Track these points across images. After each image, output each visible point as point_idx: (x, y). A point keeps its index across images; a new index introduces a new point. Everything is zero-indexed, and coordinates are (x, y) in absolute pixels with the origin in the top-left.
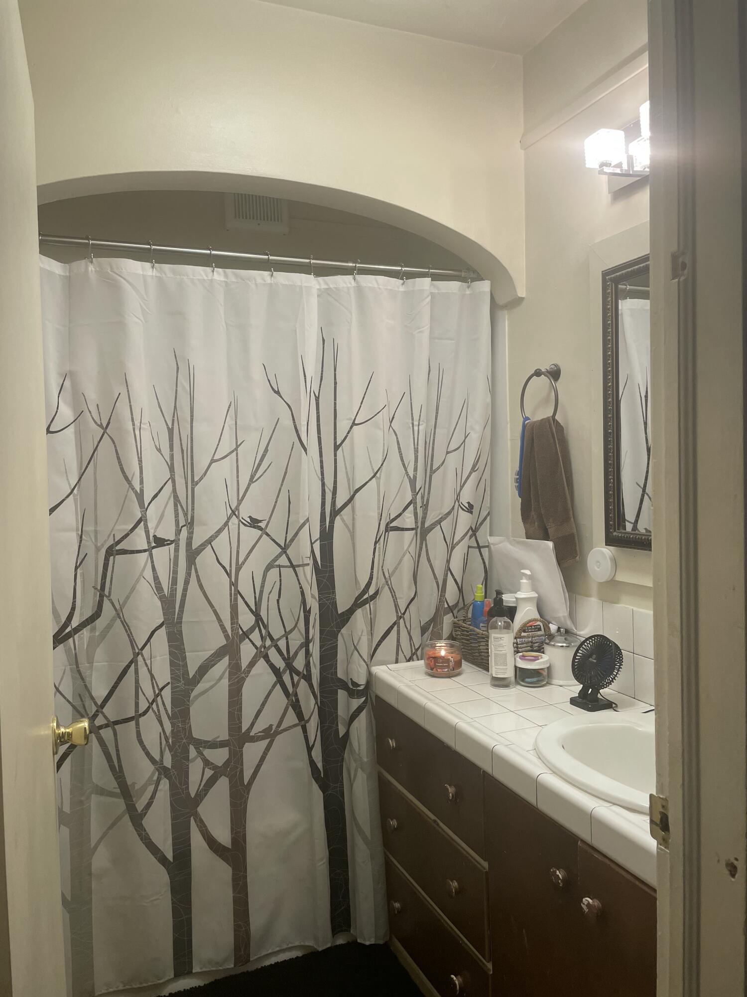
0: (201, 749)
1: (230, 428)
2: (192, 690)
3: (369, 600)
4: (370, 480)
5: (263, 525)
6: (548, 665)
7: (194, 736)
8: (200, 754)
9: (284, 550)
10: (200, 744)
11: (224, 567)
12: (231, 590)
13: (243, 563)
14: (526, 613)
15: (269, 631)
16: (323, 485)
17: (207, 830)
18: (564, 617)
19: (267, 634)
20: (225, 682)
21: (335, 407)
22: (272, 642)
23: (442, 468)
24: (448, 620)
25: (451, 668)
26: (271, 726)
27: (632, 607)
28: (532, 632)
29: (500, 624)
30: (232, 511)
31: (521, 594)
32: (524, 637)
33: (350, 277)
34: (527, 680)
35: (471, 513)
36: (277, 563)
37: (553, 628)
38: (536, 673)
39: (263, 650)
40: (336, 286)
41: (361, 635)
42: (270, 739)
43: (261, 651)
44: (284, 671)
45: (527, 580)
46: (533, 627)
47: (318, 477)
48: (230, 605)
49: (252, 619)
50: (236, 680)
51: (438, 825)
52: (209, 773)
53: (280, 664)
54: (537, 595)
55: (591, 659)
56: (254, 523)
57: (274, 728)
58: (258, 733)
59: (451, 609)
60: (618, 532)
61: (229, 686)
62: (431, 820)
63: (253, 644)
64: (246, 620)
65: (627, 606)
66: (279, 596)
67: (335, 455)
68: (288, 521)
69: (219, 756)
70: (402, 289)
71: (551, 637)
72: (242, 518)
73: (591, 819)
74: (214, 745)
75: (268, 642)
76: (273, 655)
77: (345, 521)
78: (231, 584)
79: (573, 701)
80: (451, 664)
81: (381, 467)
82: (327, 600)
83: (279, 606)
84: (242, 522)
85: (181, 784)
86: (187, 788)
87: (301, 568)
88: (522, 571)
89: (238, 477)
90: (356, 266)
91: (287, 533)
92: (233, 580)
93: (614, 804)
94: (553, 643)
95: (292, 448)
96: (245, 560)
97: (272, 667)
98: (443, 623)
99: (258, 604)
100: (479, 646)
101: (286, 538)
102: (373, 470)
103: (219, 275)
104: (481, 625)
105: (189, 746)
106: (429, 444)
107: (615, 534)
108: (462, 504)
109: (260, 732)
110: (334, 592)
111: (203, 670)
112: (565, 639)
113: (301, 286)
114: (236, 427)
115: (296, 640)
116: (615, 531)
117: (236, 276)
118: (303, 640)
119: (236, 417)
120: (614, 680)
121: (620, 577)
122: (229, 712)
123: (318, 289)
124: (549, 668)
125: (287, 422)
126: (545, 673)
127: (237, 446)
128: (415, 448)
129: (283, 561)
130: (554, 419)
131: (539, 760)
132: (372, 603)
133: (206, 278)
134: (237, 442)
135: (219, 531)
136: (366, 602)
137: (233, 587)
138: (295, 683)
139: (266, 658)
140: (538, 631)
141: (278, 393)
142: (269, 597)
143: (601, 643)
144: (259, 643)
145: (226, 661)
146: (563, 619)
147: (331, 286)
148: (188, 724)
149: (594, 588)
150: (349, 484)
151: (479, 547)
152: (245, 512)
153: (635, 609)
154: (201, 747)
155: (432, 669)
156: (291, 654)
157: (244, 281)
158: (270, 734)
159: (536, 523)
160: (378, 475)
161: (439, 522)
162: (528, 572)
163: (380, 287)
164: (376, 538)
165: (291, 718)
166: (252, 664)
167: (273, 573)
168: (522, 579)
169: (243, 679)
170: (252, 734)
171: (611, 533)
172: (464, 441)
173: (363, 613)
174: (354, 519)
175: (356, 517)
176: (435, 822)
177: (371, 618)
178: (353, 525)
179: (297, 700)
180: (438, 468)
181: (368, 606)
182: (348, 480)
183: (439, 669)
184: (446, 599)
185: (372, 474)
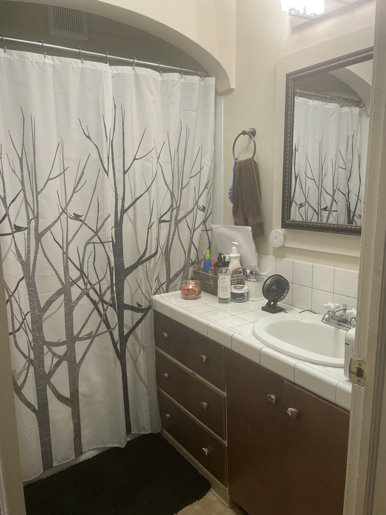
0: (50, 347)
1: (59, 159)
2: (43, 315)
4: (145, 192)
5: (82, 218)
6: (247, 291)
7: (46, 340)
8: (50, 349)
9: (96, 233)
10: (50, 345)
11: (58, 243)
12: (63, 256)
13: (71, 241)
14: (234, 265)
15: (89, 280)
16: (116, 195)
17: (56, 390)
18: (255, 266)
19: (88, 282)
20: (63, 309)
21: (124, 148)
22: (91, 286)
23: (187, 186)
24: (191, 269)
25: (196, 294)
26: (92, 332)
27: (292, 260)
28: (238, 274)
29: (224, 271)
30: (63, 210)
31: (232, 255)
32: (234, 277)
33: (131, 67)
34: (237, 299)
35: (204, 211)
36: (92, 241)
37: (248, 271)
38: (242, 295)
39: (85, 290)
40: (122, 72)
41: (141, 280)
42: (91, 339)
43: (85, 291)
44: (99, 302)
45: (235, 247)
46: (238, 272)
47: (113, 190)
48: (64, 265)
49: (78, 274)
50: (69, 307)
51: (194, 375)
52: (56, 360)
53: (96, 298)
54: (240, 255)
55: (273, 287)
56: (77, 217)
57: (94, 333)
58: (84, 336)
59: (193, 264)
60: (290, 221)
61: (65, 311)
62: (190, 373)
63: (80, 287)
64: (74, 274)
65: (290, 259)
66: (94, 260)
67: (124, 177)
68: (98, 216)
69: (61, 350)
70: (160, 78)
71: (247, 276)
72: (69, 214)
73: (294, 369)
74: (58, 344)
75: (89, 286)
76: (92, 293)
77: (129, 216)
78: (64, 253)
79: (263, 309)
80: (197, 292)
81: (151, 185)
82: (119, 262)
83: (94, 266)
84: (69, 217)
85: (40, 368)
86: (44, 369)
87: (107, 244)
88: (233, 243)
89: (65, 189)
90: (134, 61)
91: (97, 223)
92: (65, 251)
93: (305, 361)
94: (249, 280)
95: (99, 172)
96: (72, 239)
97: (92, 300)
98: (189, 271)
99: (82, 265)
100: (210, 282)
101: (97, 226)
102: (146, 186)
103: (49, 60)
104: (210, 271)
105: (43, 346)
106: (181, 172)
107: (287, 222)
108: (200, 207)
109: (85, 335)
110: (122, 257)
111: (49, 303)
112: (255, 277)
113: (101, 71)
114: (63, 158)
115: (105, 284)
116: (287, 220)
117: (60, 61)
118: (109, 285)
119: (63, 152)
120: (285, 297)
121: (288, 245)
122: (66, 326)
123: (111, 73)
124: (248, 293)
125: (95, 155)
126: (246, 295)
127: (64, 170)
128: (172, 175)
129: (96, 239)
130: (253, 159)
131: (258, 340)
132: (147, 262)
133: (40, 61)
134: (64, 168)
135: (55, 222)
136: (144, 262)
137: (65, 255)
138: (105, 309)
139: (88, 295)
140: (240, 273)
141: (89, 137)
142: (88, 261)
143: (278, 278)
144: (83, 287)
145: (62, 297)
146: (254, 267)
147: (120, 72)
148: (42, 334)
149: (271, 250)
150: (132, 195)
151: (207, 230)
152: (71, 210)
153: (294, 261)
154: (50, 346)
155: (186, 296)
156: (102, 293)
157: (65, 64)
158: (92, 336)
159: (241, 217)
160: (149, 190)
161: (185, 217)
162: (236, 243)
163: (149, 75)
164: (149, 226)
165: (103, 328)
166: (79, 298)
167: (90, 247)
168: (233, 247)
169: (74, 307)
170: (80, 336)
171: (285, 221)
172: (200, 171)
173: (142, 268)
174: (135, 215)
175: (137, 214)
176: (192, 373)
177: (147, 271)
178: (135, 219)
179: (107, 318)
180: (186, 186)
181: (145, 264)
182: (132, 192)
183: (190, 295)
184: (191, 258)
185: (146, 189)
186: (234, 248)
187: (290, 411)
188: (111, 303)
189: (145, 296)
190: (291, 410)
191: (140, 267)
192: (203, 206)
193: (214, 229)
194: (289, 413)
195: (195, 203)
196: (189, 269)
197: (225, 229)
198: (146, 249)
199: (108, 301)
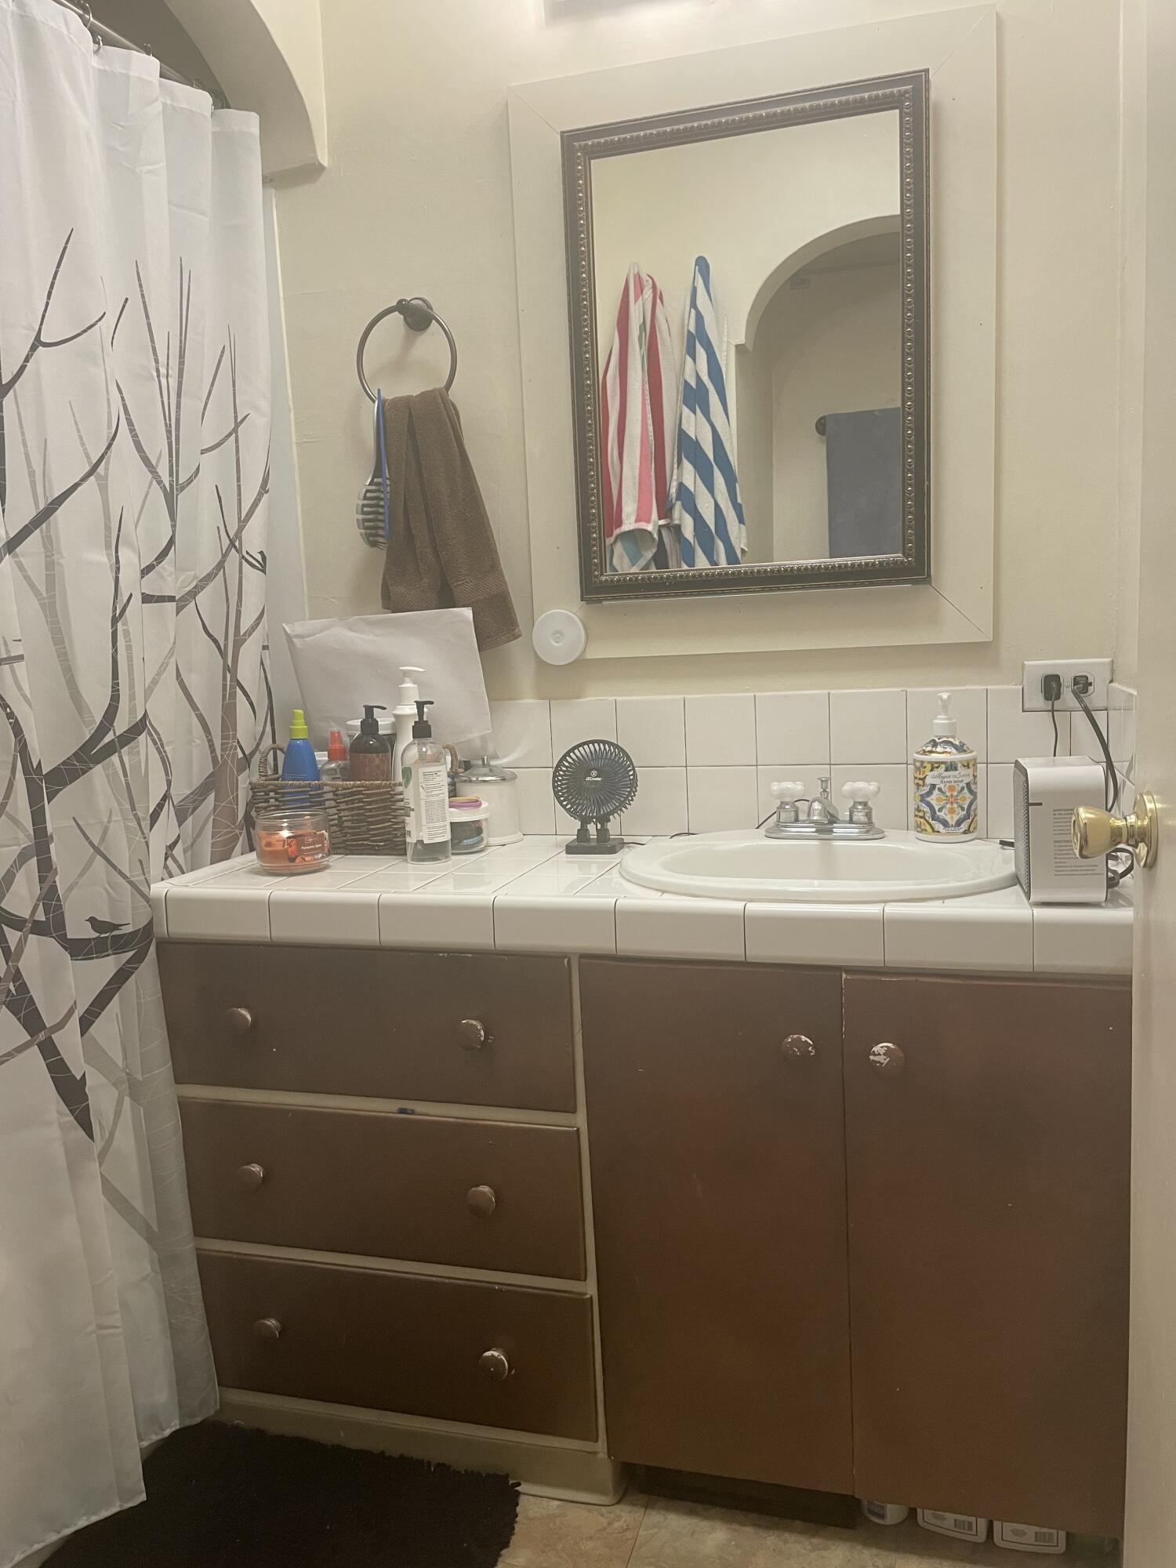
3: (117, 745)
4: (84, 479)
25: (326, 850)
27: (611, 698)
34: (464, 842)
35: (265, 573)
41: (109, 821)
45: (412, 683)
55: (588, 779)
62: (392, 1112)
65: (601, 698)
81: (105, 453)
87: (6, 668)
88: (402, 669)
102: (88, 456)
107: (600, 578)
108: (251, 556)
112: (491, 772)
116: (602, 575)
121: (595, 652)
128: (166, 424)
130: (445, 395)
132: (125, 750)
136: (111, 749)
150: (33, 484)
153: (619, 698)
159: (426, 579)
160: (101, 469)
162: (417, 668)
164: (115, 609)
168: (404, 681)
171: (596, 577)
172: (235, 430)
173: (107, 776)
174: (50, 565)
175: (62, 561)
176: (402, 1111)
177: (127, 784)
178: (51, 581)
179: (23, 988)
180: (190, 481)
181: (115, 758)
182: (32, 474)
183: (308, 855)
184: (238, 742)
185: (87, 468)
186: (408, 685)
187: (882, 1051)
188: (40, 916)
189: (131, 883)
190: (886, 1047)
191: (98, 770)
192: (261, 553)
193: (297, 636)
194: (881, 1059)
195: (226, 542)
196: (237, 780)
197: (351, 630)
198: (115, 697)
199: (25, 914)
